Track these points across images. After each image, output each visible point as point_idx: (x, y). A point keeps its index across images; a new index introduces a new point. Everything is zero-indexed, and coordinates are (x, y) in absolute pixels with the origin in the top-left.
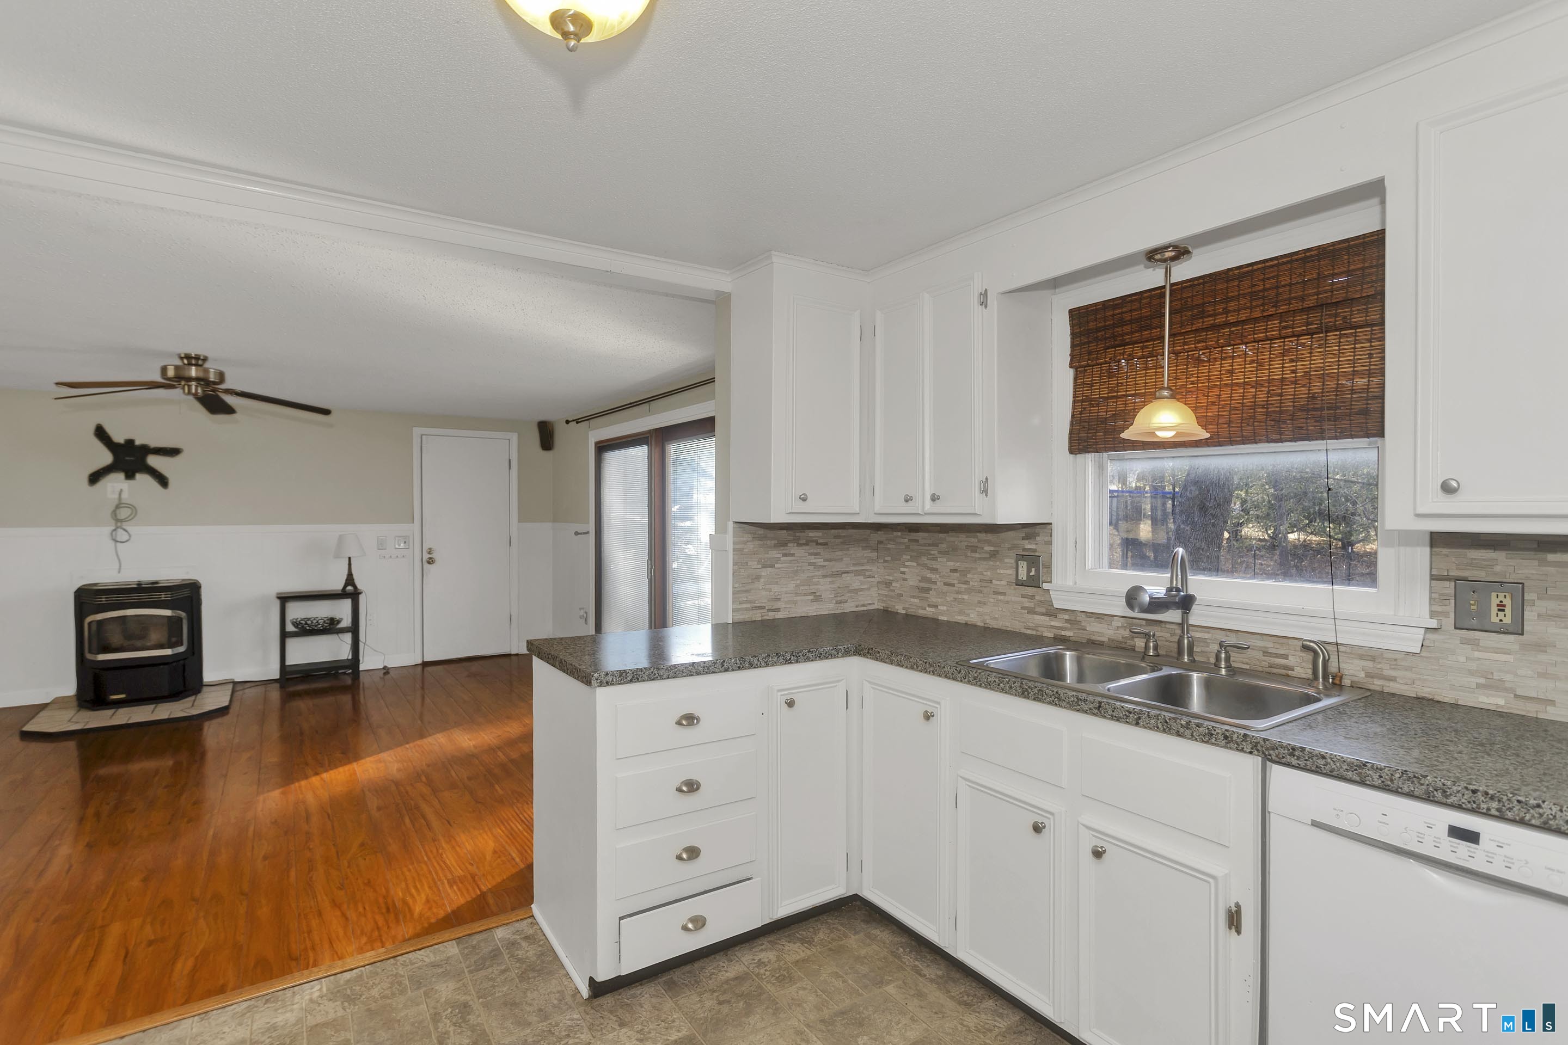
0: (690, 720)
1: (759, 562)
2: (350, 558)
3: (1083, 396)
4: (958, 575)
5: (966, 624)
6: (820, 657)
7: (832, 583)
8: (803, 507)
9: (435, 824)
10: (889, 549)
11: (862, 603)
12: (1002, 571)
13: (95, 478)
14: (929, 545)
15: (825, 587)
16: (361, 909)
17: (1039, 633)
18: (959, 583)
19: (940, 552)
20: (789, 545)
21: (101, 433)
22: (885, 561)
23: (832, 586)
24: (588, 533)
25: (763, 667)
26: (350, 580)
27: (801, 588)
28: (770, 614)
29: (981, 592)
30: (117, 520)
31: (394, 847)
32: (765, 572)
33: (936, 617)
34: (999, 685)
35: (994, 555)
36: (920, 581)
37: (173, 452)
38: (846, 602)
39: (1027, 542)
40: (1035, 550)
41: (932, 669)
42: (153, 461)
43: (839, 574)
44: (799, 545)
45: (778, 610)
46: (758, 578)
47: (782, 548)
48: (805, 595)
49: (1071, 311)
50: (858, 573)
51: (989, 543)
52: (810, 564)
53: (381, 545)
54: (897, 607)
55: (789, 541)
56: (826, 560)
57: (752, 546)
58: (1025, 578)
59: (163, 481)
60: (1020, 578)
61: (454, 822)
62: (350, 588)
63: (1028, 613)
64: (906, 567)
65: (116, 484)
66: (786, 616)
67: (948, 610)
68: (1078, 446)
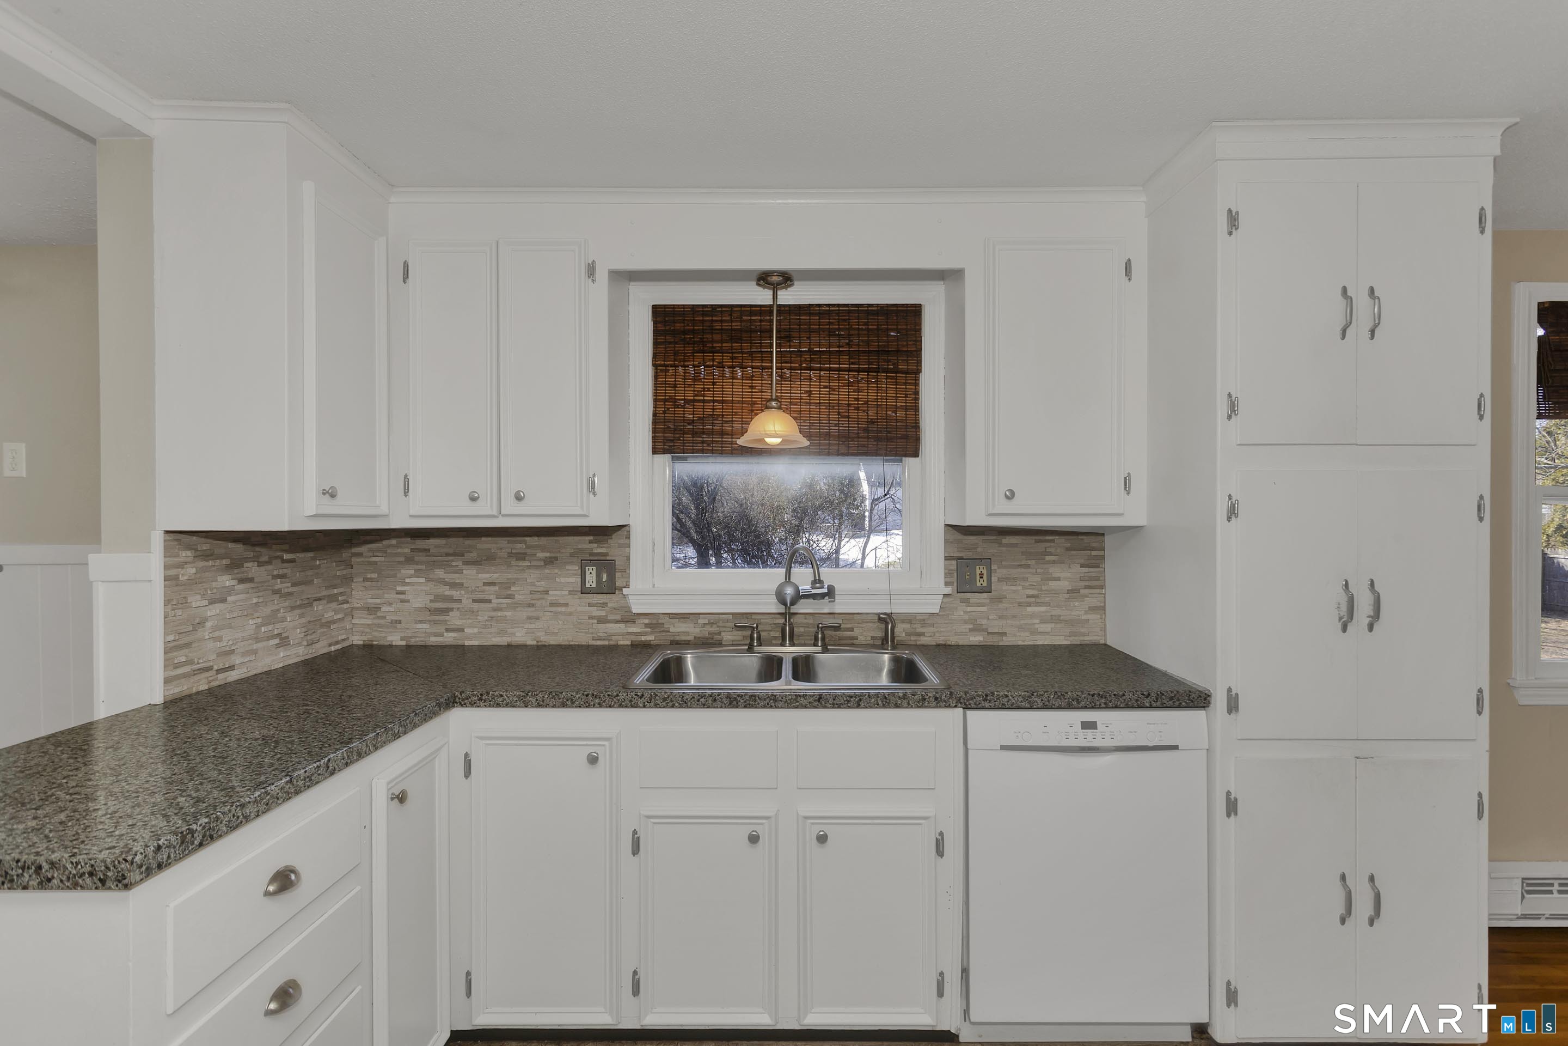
4: (495, 589)
12: (560, 581)
18: (497, 598)
29: (531, 606)
33: (460, 643)
35: (550, 562)
36: (431, 601)
39: (597, 546)
40: (607, 554)
49: (654, 307)
51: (542, 548)
58: (595, 585)
60: (587, 586)
63: (599, 622)
67: (479, 634)
68: (664, 445)
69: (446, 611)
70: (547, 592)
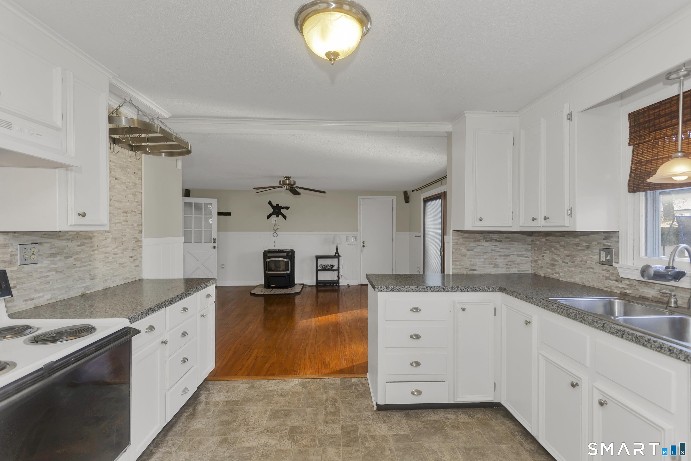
0: (416, 310)
1: (465, 248)
2: (337, 244)
3: (637, 160)
4: (569, 258)
5: (574, 283)
6: (479, 290)
7: (503, 259)
8: (480, 223)
9: (347, 340)
10: (536, 244)
11: (521, 270)
12: (592, 257)
13: (269, 217)
14: (555, 242)
15: (501, 261)
16: (316, 361)
17: (612, 290)
18: (570, 262)
19: (561, 246)
20: (481, 241)
21: (270, 203)
22: (535, 250)
23: (505, 261)
24: (420, 236)
25: (450, 291)
26: (337, 252)
27: (488, 261)
28: (471, 271)
29: (581, 267)
30: (274, 230)
31: (332, 344)
32: (469, 253)
33: (559, 279)
34: (557, 310)
35: (588, 248)
36: (551, 260)
37: (287, 208)
38: (512, 268)
39: (605, 241)
40: (610, 246)
41: (529, 300)
42: (283, 211)
43: (509, 255)
44: (486, 241)
45: (475, 270)
46: (465, 255)
47: (477, 242)
48: (489, 264)
49: (629, 115)
50: (519, 255)
51: (586, 242)
52: (492, 250)
53: (348, 240)
54: (540, 273)
55: (481, 239)
56: (500, 249)
57: (462, 241)
58: (604, 261)
59: (285, 217)
60: (601, 260)
61: (353, 340)
62: (337, 255)
63: (606, 279)
64: (544, 253)
65: (274, 218)
66: (480, 273)
67: (564, 276)
68: (633, 188)
69: (554, 265)
70: (586, 262)
